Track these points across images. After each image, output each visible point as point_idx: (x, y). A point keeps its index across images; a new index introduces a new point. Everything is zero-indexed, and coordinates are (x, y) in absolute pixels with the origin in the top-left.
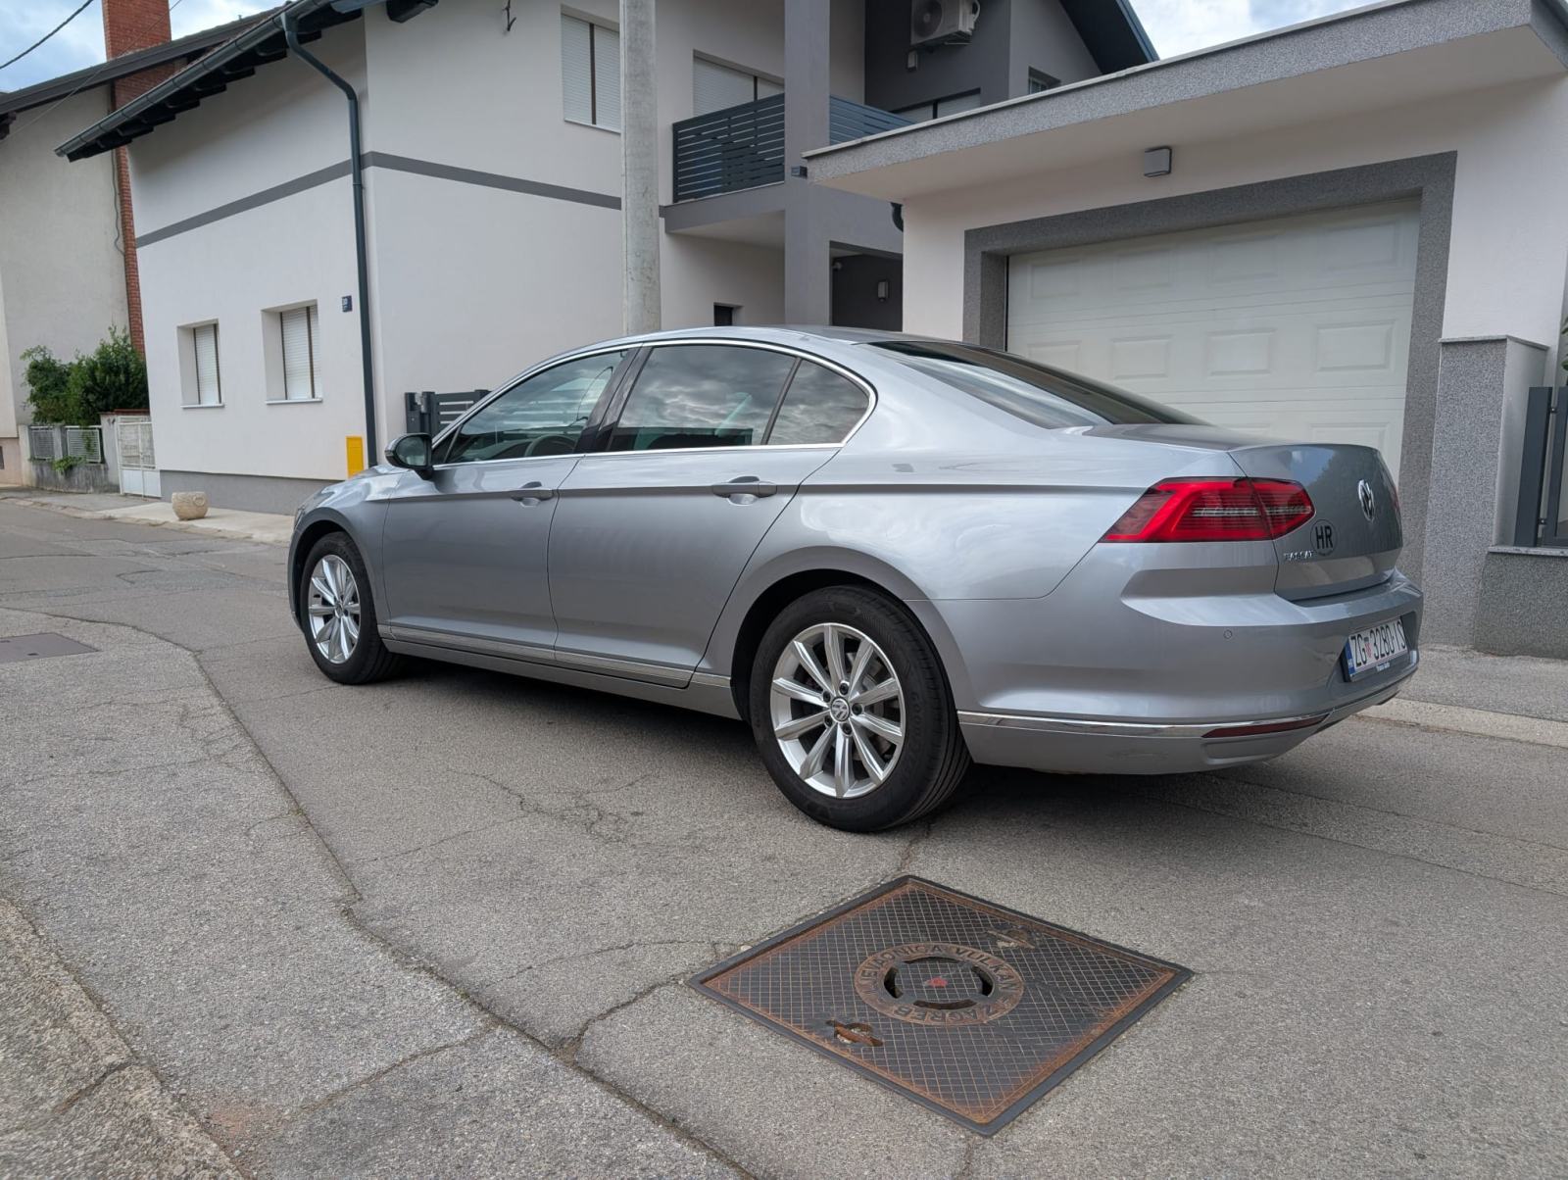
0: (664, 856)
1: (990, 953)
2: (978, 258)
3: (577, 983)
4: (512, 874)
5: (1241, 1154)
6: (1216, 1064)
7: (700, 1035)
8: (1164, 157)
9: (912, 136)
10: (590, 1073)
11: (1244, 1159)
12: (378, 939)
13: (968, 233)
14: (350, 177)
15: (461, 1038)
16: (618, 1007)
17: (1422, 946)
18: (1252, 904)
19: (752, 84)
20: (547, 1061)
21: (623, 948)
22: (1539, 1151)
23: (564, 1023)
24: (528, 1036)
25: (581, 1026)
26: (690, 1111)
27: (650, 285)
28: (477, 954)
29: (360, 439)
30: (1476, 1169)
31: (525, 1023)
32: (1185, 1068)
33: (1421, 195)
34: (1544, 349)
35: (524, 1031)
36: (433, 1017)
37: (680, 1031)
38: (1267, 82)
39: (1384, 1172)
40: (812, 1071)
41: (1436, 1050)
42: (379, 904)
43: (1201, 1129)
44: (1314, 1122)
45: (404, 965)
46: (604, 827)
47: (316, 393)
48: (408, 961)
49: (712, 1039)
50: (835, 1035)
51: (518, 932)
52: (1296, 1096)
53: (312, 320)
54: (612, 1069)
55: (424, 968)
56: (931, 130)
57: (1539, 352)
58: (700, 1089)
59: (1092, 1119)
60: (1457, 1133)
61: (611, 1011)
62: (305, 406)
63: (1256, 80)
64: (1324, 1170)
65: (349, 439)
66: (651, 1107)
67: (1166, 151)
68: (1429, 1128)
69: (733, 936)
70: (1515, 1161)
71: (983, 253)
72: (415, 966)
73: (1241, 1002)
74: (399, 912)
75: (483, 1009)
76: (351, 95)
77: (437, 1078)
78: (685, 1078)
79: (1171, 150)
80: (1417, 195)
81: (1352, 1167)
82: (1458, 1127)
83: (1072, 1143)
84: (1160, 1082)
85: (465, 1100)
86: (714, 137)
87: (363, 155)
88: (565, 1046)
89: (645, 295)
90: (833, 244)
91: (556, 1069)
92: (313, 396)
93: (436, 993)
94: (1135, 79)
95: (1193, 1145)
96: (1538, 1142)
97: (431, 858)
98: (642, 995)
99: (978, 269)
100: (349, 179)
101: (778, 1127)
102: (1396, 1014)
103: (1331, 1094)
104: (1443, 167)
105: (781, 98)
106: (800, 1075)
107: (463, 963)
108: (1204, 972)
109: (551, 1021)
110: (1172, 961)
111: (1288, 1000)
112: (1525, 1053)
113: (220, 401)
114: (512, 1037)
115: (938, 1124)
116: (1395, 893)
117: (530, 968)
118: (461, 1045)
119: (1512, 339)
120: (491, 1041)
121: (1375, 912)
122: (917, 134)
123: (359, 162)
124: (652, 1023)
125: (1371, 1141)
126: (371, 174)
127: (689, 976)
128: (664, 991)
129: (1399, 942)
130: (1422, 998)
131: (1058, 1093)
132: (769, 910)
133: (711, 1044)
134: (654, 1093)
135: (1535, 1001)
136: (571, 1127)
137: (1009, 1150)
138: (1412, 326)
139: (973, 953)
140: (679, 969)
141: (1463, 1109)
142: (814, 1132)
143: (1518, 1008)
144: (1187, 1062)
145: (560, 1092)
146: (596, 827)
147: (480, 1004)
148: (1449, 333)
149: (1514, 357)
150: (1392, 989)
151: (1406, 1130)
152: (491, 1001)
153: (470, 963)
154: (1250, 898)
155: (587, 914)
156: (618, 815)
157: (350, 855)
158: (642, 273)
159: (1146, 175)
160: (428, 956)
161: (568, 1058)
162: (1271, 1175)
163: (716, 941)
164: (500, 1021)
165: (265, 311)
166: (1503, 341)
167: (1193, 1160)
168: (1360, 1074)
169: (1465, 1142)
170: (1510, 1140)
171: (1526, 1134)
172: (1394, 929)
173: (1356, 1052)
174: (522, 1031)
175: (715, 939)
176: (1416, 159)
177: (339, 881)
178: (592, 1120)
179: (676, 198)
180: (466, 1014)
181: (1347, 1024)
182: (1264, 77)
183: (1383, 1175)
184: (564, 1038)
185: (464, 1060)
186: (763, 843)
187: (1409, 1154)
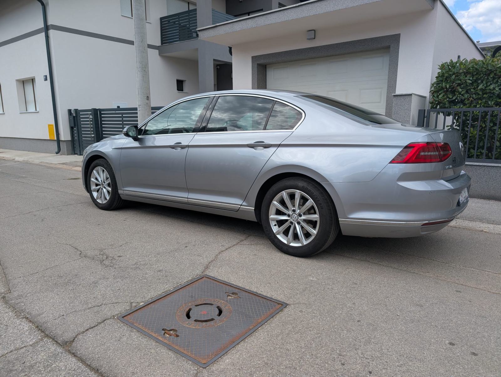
0: (124, 272)
1: (224, 301)
2: (256, 66)
3: (78, 320)
4: (68, 280)
5: (286, 368)
6: (286, 336)
7: (116, 337)
8: (313, 33)
9: (232, 24)
10: (73, 354)
11: (287, 370)
12: (12, 307)
13: (252, 57)
14: (44, 34)
15: (31, 343)
16: (90, 328)
17: (362, 291)
18: (313, 279)
19: (187, 4)
20: (59, 350)
21: (99, 306)
22: (381, 360)
23: (68, 336)
24: (55, 341)
25: (74, 336)
26: (104, 366)
27: (145, 73)
28: (45, 311)
29: (53, 125)
30: (359, 367)
31: (55, 336)
32: (276, 338)
33: (390, 48)
34: (425, 97)
35: (54, 339)
36: (23, 335)
37: (109, 336)
38: (341, 9)
39: (330, 371)
40: (151, 348)
41: (357, 327)
42: (16, 294)
43: (276, 360)
44: (313, 355)
45: (18, 317)
46: (107, 262)
47: (37, 109)
48: (20, 315)
49: (120, 338)
50: (164, 334)
51: (63, 302)
52: (309, 346)
53: (34, 83)
54: (81, 352)
55: (25, 317)
56: (238, 22)
57: (423, 98)
58: (110, 358)
59: (241, 359)
60: (357, 355)
61: (87, 330)
62: (33, 114)
63: (338, 8)
64: (311, 372)
65: (49, 125)
66: (91, 365)
67: (313, 32)
68: (348, 354)
69: (139, 300)
70: (372, 364)
71: (258, 64)
72: (22, 317)
73: (300, 314)
74: (23, 297)
75: (42, 332)
76: (43, 4)
77: (17, 359)
78: (106, 354)
79: (315, 31)
80: (388, 47)
81: (321, 370)
82: (357, 353)
83: (232, 368)
84: (267, 344)
85: (25, 367)
86: (174, 22)
87: (48, 26)
88: (67, 344)
89: (143, 77)
90: (214, 60)
91: (62, 353)
92: (36, 110)
93: (26, 326)
94: (301, 7)
95: (271, 366)
96: (381, 357)
97: (41, 276)
98: (100, 323)
99: (256, 69)
100: (43, 34)
101: (133, 370)
102: (348, 315)
103: (321, 344)
104: (396, 38)
105: (195, 10)
106: (147, 350)
107: (39, 315)
108: (291, 304)
109: (64, 335)
110: (282, 301)
111: (316, 312)
112: (384, 326)
113: (3, 112)
114: (50, 342)
115: (189, 364)
116: (359, 273)
117: (63, 315)
118: (30, 346)
119: (414, 94)
120: (42, 343)
121: (350, 280)
122: (233, 23)
123: (47, 28)
124: (100, 334)
125: (329, 360)
126: (52, 32)
127: (119, 315)
128: (108, 321)
129: (355, 290)
130: (357, 309)
131: (233, 350)
132: (154, 290)
133: (119, 340)
134: (93, 360)
135: (391, 308)
136: (61, 375)
137: (210, 372)
138: (387, 90)
139: (219, 301)
140: (116, 313)
141: (361, 346)
142: (145, 371)
143: (386, 310)
144: (277, 336)
145: (61, 362)
146: (104, 262)
147: (41, 330)
148: (398, 92)
149: (414, 100)
150: (349, 306)
151: (341, 355)
152: (45, 329)
153: (42, 315)
154: (313, 278)
155: (90, 294)
156: (113, 257)
157: (11, 276)
158: (142, 69)
159: (307, 39)
160: (28, 313)
161: (67, 348)
162: (294, 375)
163: (132, 302)
164: (47, 336)
165: (17, 80)
166: (411, 95)
167: (270, 371)
168: (331, 337)
169: (358, 358)
170: (372, 357)
171: (378, 354)
172: (355, 286)
173: (332, 329)
174: (53, 339)
175: (132, 301)
176: (389, 36)
177: (5, 286)
178: (69, 372)
179: (162, 43)
180: (35, 334)
181: (332, 319)
182: (341, 8)
183: (330, 372)
184: (67, 341)
185: (29, 352)
186: (160, 265)
187: (340, 364)
